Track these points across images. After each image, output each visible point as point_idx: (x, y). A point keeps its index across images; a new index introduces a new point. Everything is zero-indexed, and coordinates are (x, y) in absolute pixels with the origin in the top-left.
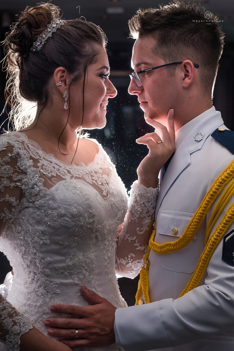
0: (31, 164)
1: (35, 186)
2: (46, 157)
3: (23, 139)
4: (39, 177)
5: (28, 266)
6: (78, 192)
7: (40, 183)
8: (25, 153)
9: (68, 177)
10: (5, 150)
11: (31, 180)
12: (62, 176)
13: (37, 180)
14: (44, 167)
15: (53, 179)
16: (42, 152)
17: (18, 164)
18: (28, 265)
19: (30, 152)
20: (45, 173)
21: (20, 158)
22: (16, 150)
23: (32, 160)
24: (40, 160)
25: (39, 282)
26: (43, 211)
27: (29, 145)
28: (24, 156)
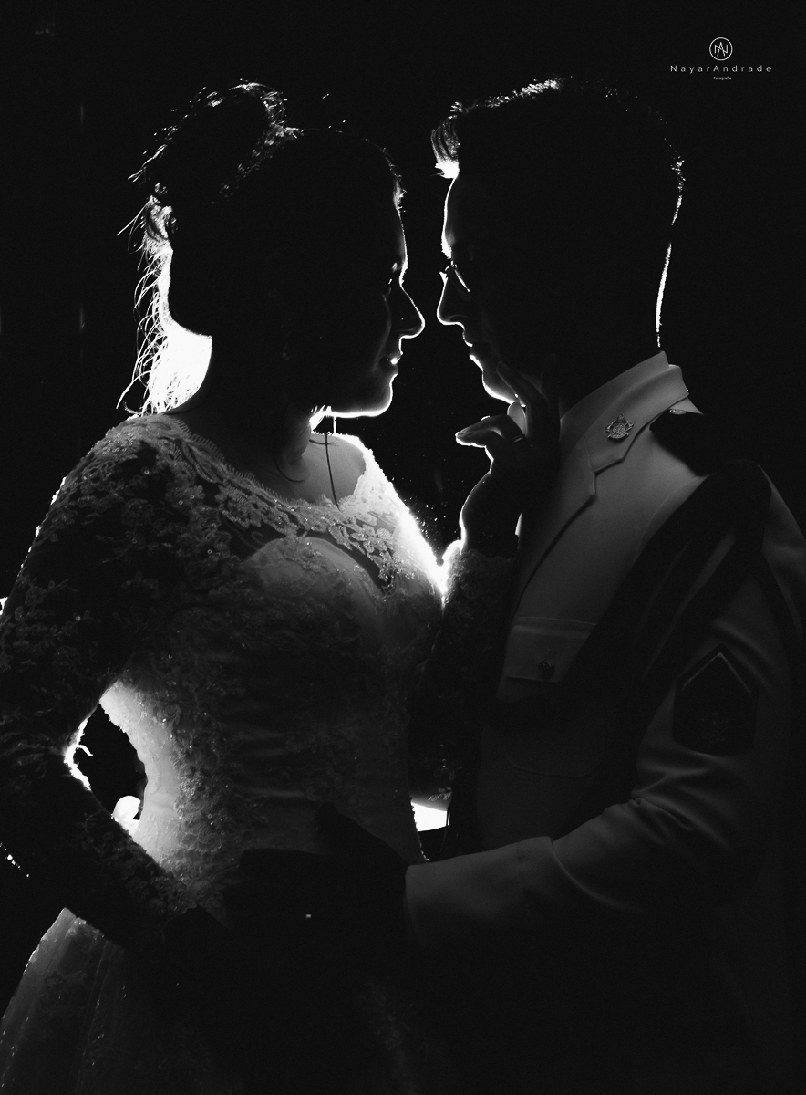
0: (198, 496)
1: (210, 551)
2: (235, 480)
3: (177, 433)
4: (219, 529)
5: (189, 756)
6: (316, 567)
7: (221, 545)
8: (184, 469)
9: (290, 531)
10: (134, 460)
11: (200, 537)
12: (275, 527)
13: (213, 536)
14: (230, 504)
15: (253, 533)
16: (225, 468)
17: (168, 495)
18: (187, 752)
19: (197, 467)
20: (233, 519)
21: (172, 480)
22: (162, 459)
23: (200, 487)
24: (221, 488)
25: (217, 796)
26: (228, 615)
27: (194, 449)
28: (183, 476)
